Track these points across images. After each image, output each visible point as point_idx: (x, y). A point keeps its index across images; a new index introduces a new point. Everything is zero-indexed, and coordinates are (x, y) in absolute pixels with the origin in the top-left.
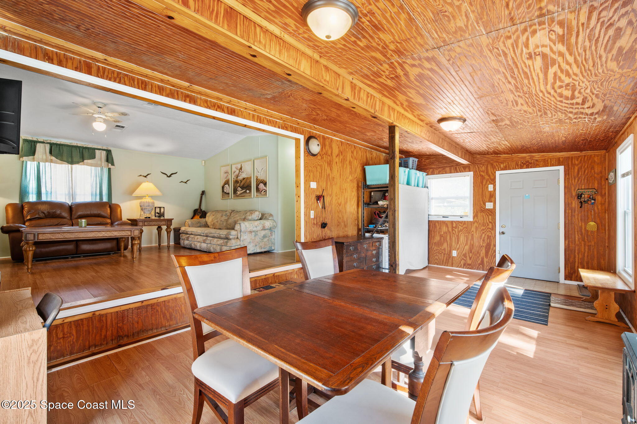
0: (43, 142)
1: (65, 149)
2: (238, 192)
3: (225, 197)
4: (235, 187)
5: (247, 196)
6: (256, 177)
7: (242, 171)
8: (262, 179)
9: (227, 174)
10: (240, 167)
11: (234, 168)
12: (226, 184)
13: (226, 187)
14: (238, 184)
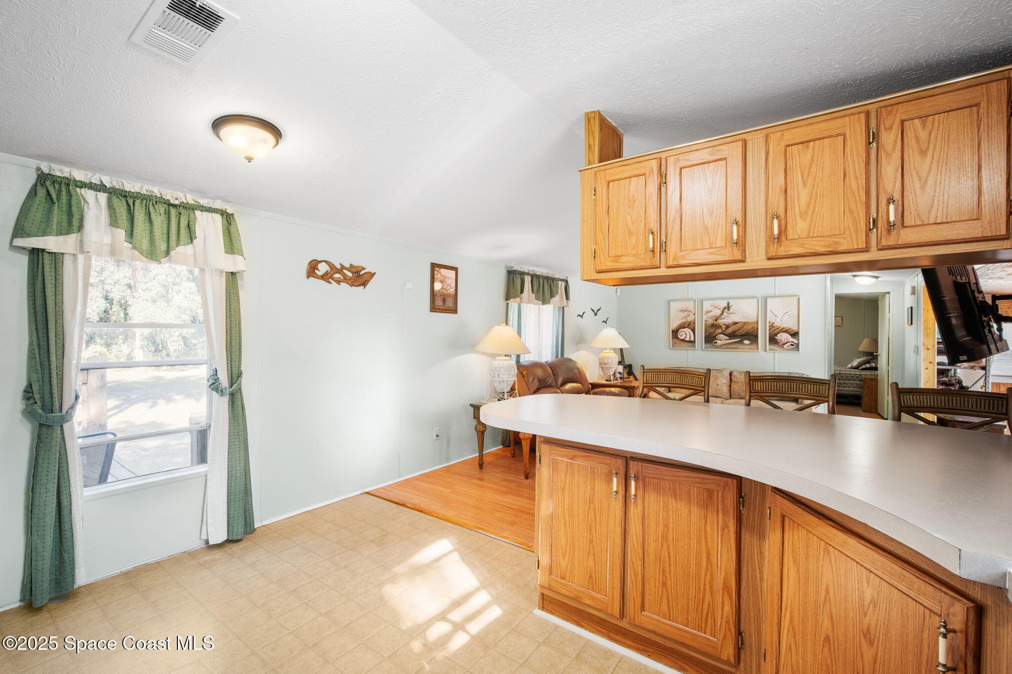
2: (719, 342)
3: (681, 347)
4: (709, 333)
5: (743, 349)
6: (771, 324)
7: (731, 311)
8: (785, 326)
9: (686, 313)
10: (726, 305)
11: (707, 306)
12: (684, 328)
13: (684, 333)
14: (720, 331)
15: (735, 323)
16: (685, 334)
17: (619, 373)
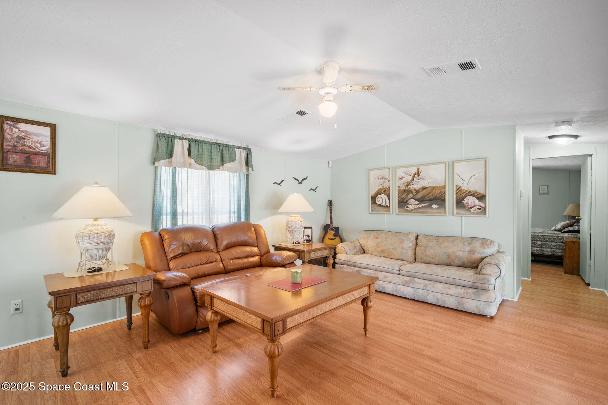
0: (182, 138)
1: (205, 147)
2: (410, 206)
3: (379, 211)
4: (402, 198)
5: (432, 213)
6: (458, 188)
7: (420, 177)
8: (472, 190)
9: (382, 181)
10: (416, 171)
11: (400, 173)
12: (381, 194)
13: (380, 198)
14: (411, 196)
15: (424, 188)
16: (382, 199)
17: (307, 236)
